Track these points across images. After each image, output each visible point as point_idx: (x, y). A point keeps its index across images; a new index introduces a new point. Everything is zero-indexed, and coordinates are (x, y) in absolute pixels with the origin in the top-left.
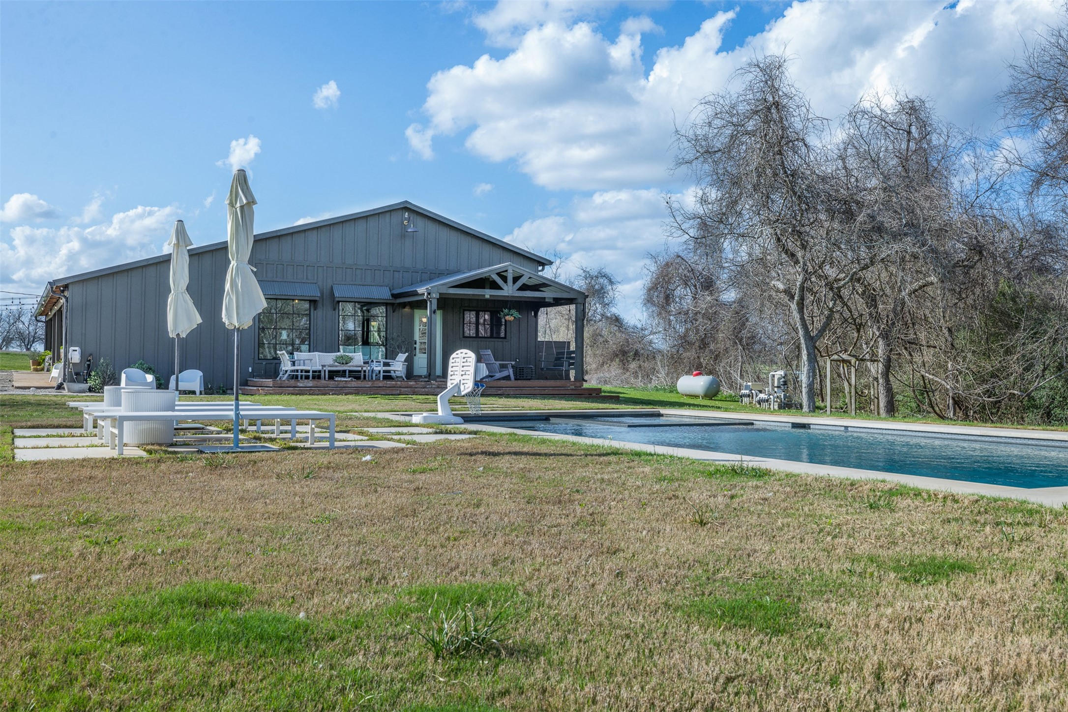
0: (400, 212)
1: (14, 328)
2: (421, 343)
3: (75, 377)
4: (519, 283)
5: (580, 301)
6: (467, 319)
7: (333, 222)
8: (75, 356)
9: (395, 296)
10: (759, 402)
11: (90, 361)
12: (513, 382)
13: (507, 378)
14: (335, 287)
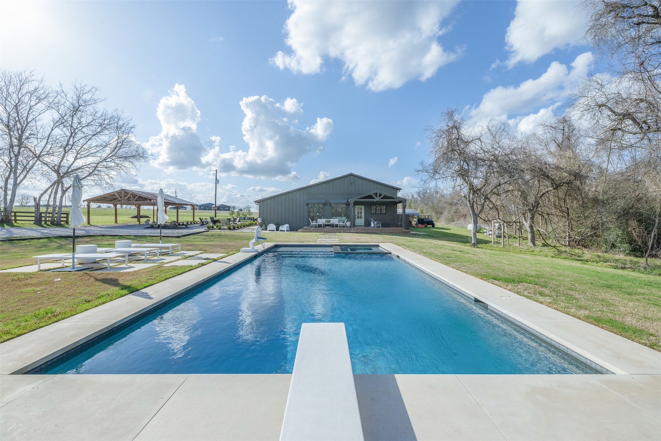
0: (350, 177)
4: (381, 197)
5: (403, 201)
6: (372, 208)
10: (489, 235)
12: (381, 228)
13: (379, 227)
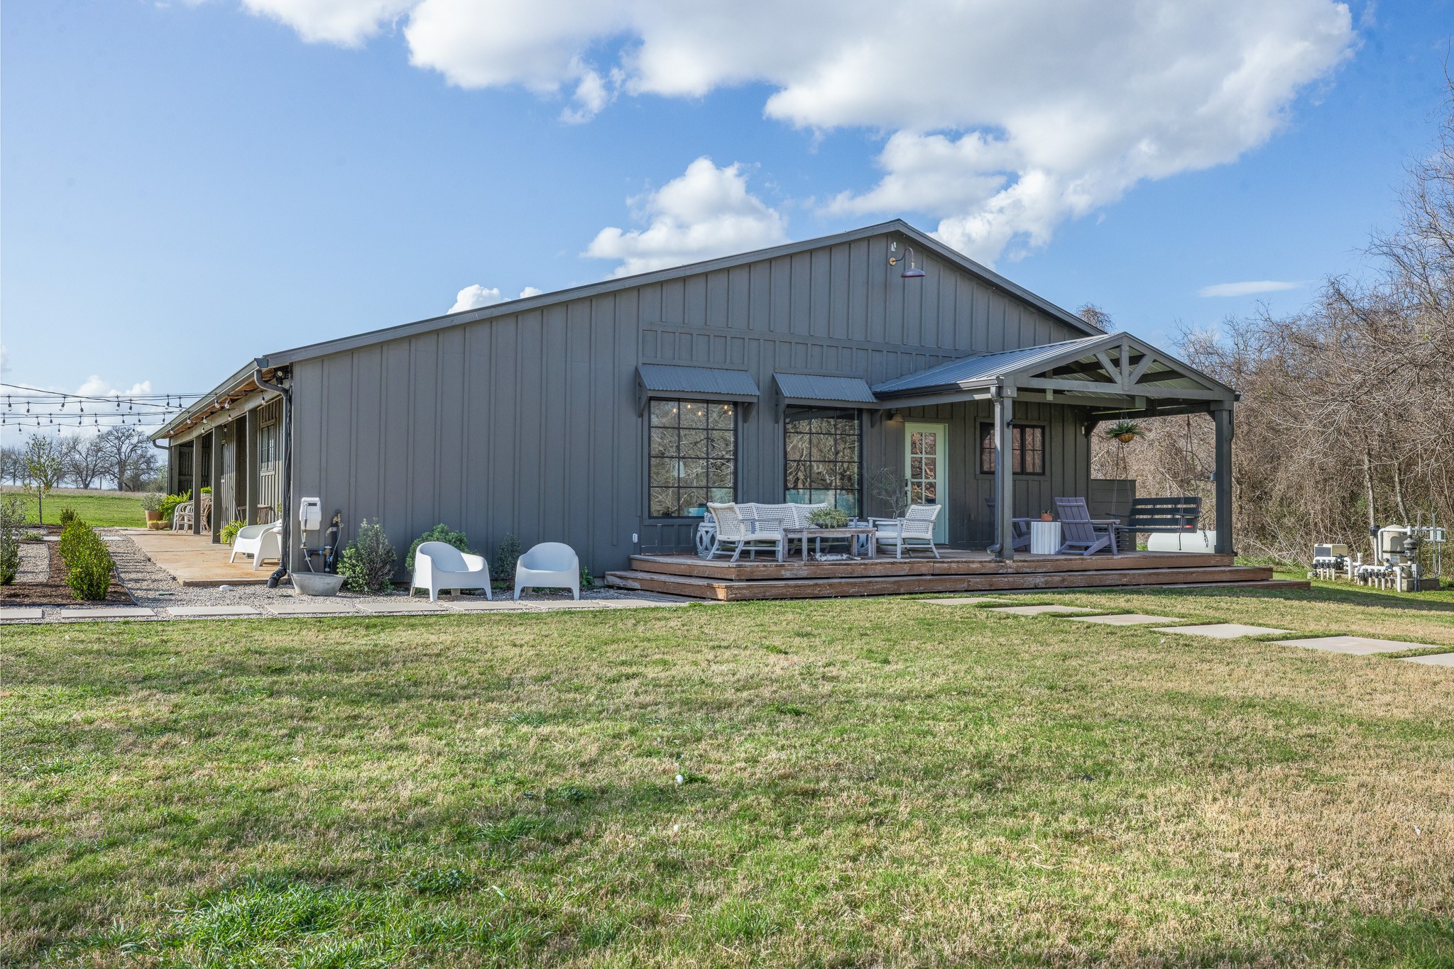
0: (883, 243)
1: (68, 459)
2: (913, 483)
3: (308, 559)
4: (1139, 371)
6: (985, 442)
7: (775, 255)
8: (311, 514)
9: (881, 396)
11: (336, 525)
14: (779, 378)
